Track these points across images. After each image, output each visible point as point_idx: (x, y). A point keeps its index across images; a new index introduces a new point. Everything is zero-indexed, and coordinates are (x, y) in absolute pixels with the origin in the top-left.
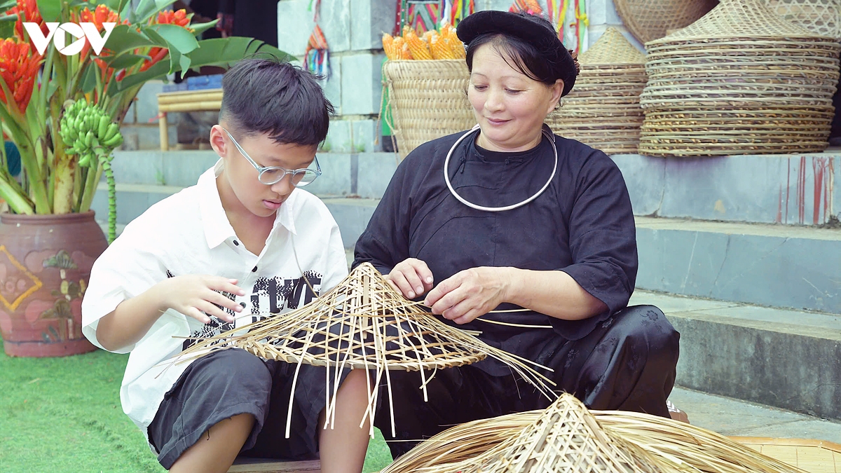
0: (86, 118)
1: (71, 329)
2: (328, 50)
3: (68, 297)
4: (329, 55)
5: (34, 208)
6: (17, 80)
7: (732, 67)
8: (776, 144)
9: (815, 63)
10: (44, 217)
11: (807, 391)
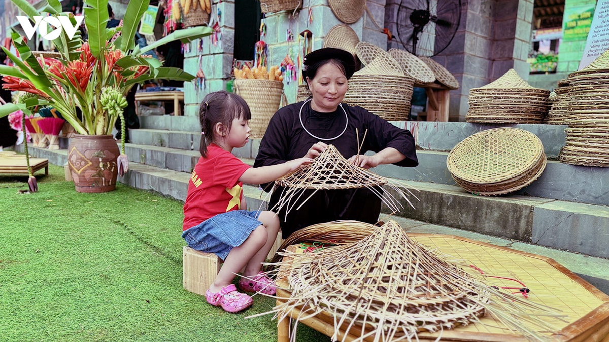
0: (112, 94)
1: (104, 182)
2: (205, 78)
3: (103, 169)
4: (205, 80)
5: (88, 132)
6: (81, 78)
7: (379, 86)
8: (392, 117)
9: (407, 87)
10: (92, 136)
11: (426, 213)
